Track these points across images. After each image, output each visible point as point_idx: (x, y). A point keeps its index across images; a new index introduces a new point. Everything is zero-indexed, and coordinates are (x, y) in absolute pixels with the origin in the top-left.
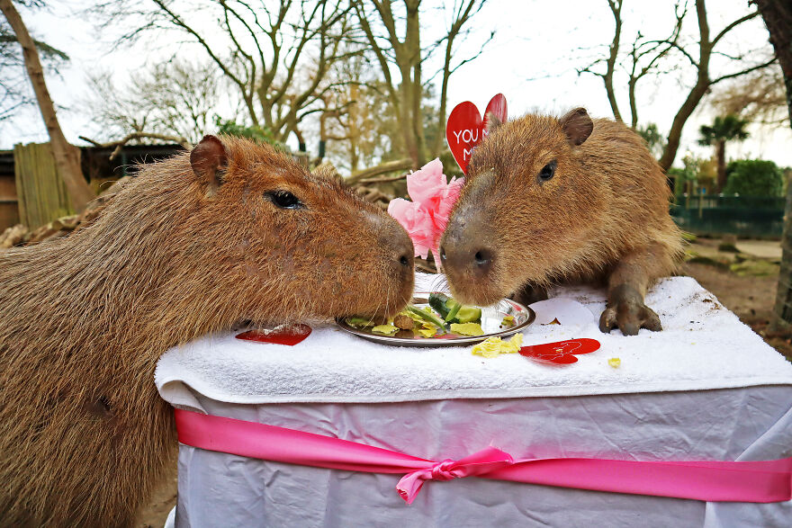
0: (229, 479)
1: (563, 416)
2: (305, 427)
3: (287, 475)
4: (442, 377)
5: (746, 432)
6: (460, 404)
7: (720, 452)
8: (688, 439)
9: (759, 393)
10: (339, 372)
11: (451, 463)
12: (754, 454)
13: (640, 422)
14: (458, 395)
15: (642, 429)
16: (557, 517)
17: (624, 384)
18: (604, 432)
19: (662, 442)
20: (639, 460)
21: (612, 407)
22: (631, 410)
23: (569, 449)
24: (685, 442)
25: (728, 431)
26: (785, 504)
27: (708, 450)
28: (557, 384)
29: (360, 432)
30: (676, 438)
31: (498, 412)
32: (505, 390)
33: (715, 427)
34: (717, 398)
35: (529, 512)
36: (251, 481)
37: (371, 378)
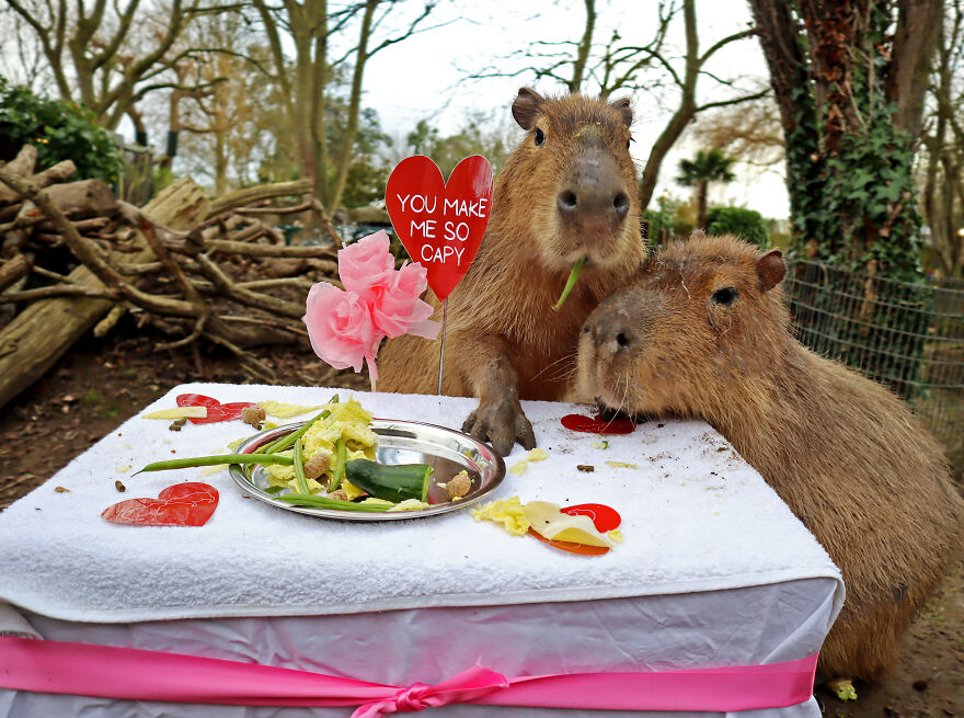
1: (567, 623)
2: (207, 649)
4: (412, 578)
5: (774, 632)
6: (436, 614)
7: (746, 657)
8: (712, 644)
9: (792, 587)
10: (262, 574)
11: (424, 688)
12: (782, 656)
13: (660, 626)
14: (435, 602)
15: (661, 635)
17: (645, 584)
18: (617, 640)
19: (683, 648)
20: (655, 671)
21: (629, 611)
22: (650, 612)
23: (574, 663)
24: (709, 647)
25: (757, 632)
26: (804, 704)
27: (733, 654)
28: (563, 585)
29: (290, 653)
30: (699, 644)
31: (486, 621)
32: (496, 594)
33: (744, 628)
34: (747, 596)
37: (312, 582)
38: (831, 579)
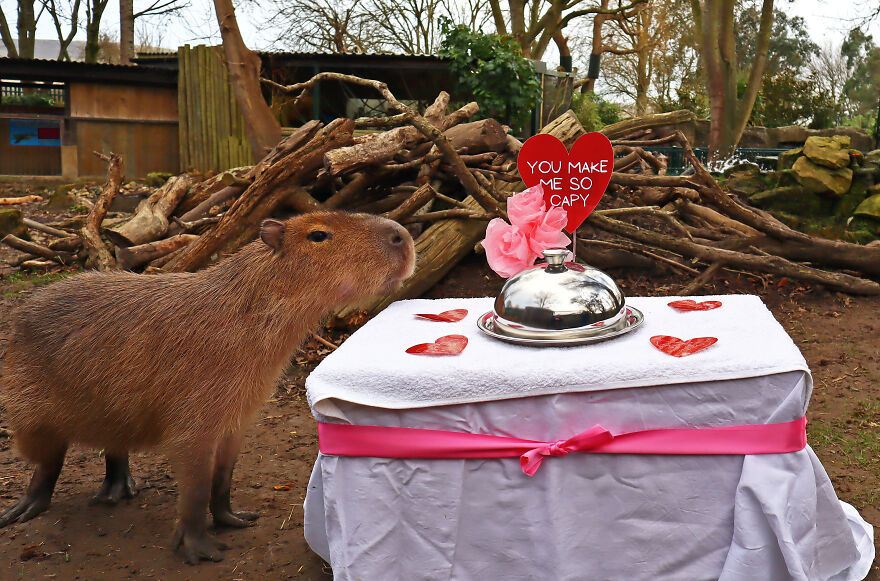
0: (373, 480)
1: (645, 402)
2: (442, 427)
3: (425, 472)
4: (554, 376)
5: (770, 403)
6: (570, 396)
7: (755, 419)
8: (733, 412)
10: (472, 378)
11: (566, 441)
12: (777, 418)
13: (700, 402)
14: (568, 389)
15: (701, 407)
16: (644, 481)
17: (687, 376)
18: (675, 411)
19: (715, 415)
21: (681, 393)
22: (692, 393)
24: (732, 415)
25: (759, 403)
26: (799, 452)
27: (747, 418)
29: (489, 428)
30: (725, 412)
31: (598, 402)
32: (601, 384)
35: (624, 480)
36: (392, 481)
37: (499, 381)
38: (801, 371)
